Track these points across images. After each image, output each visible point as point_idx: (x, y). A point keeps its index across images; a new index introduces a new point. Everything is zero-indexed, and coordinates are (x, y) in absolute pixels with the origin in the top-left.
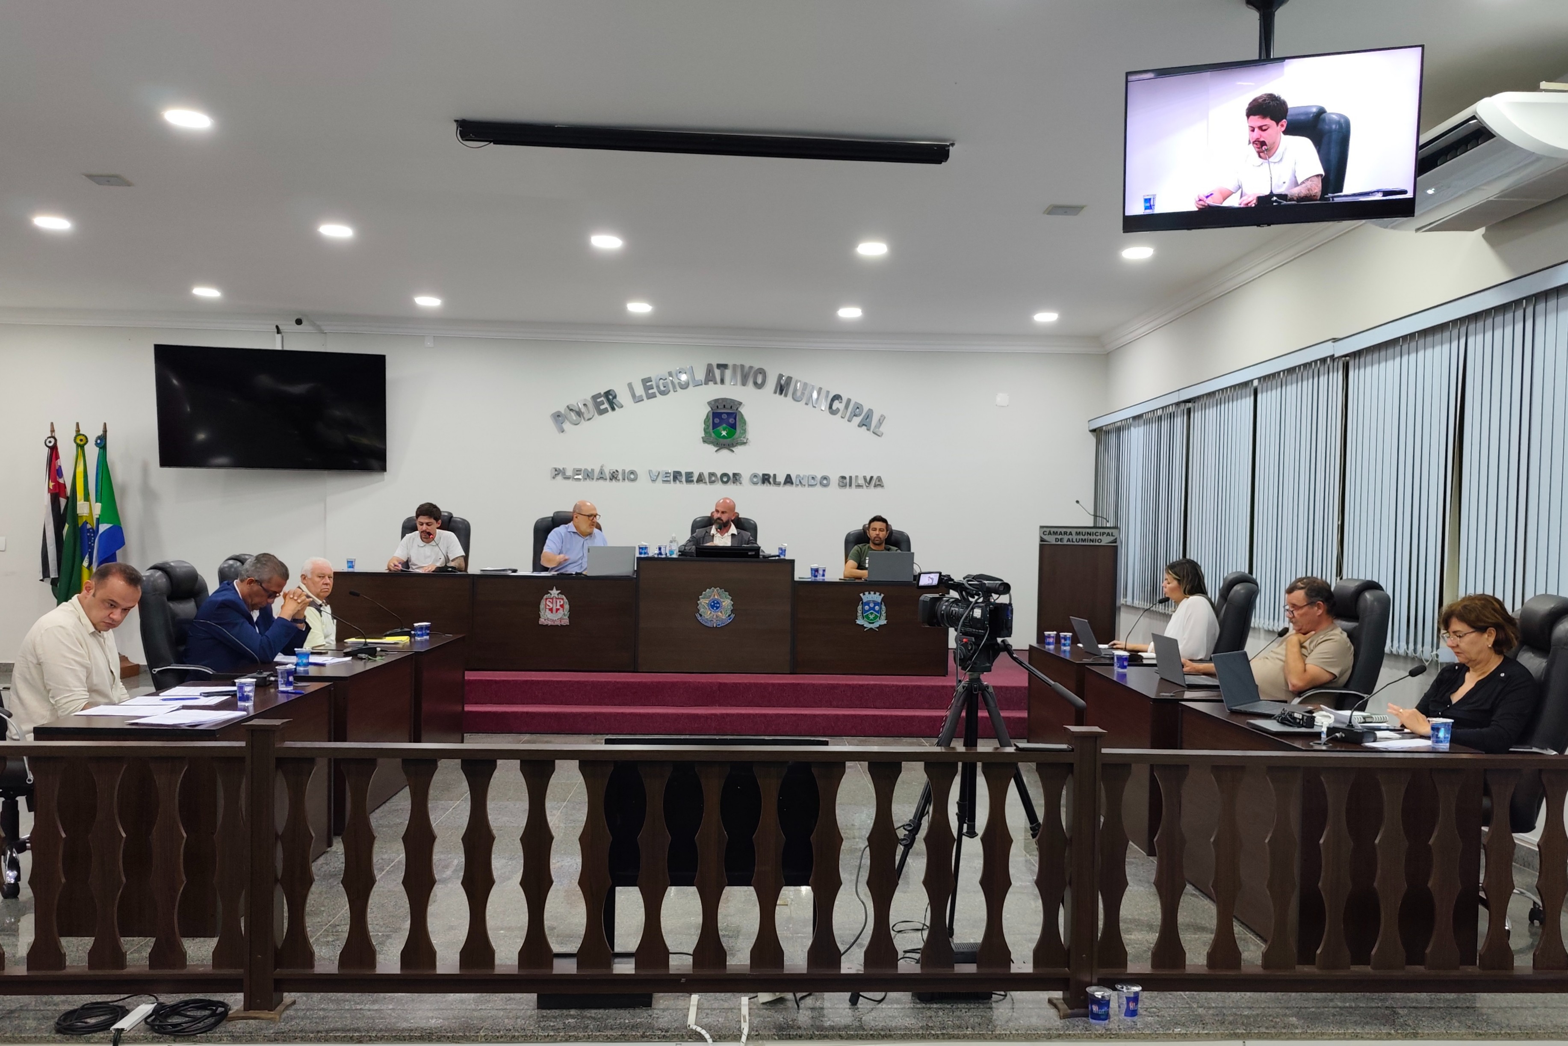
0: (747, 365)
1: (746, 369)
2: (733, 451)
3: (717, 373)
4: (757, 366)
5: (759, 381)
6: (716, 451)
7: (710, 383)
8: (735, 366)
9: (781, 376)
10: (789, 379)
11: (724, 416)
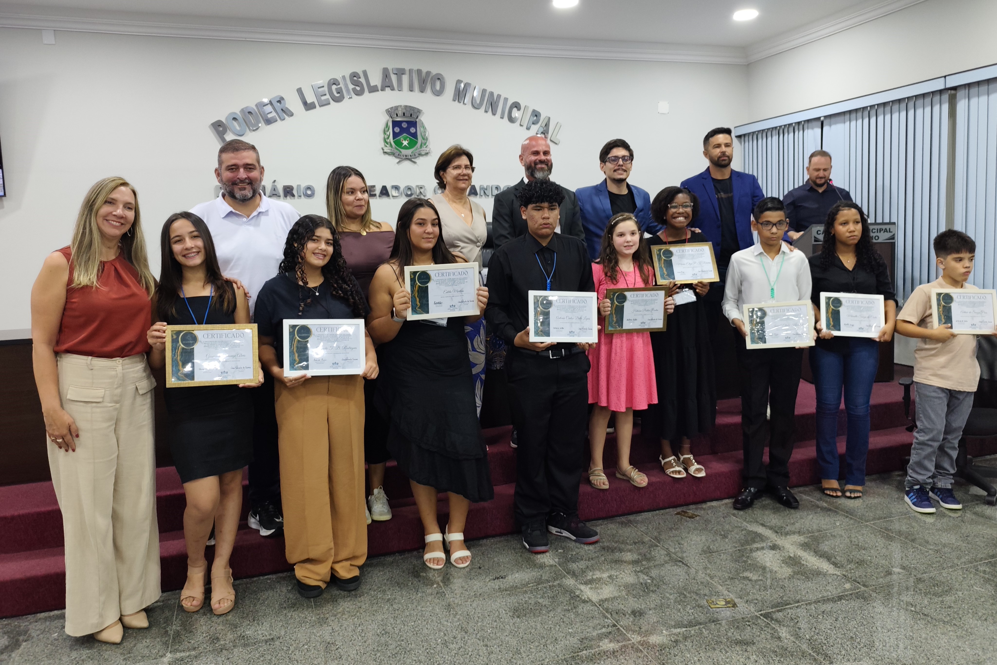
0: (424, 70)
1: (424, 74)
2: (415, 162)
3: (394, 78)
4: (434, 72)
5: (438, 87)
6: (398, 163)
7: (387, 89)
8: (411, 71)
9: (459, 82)
10: (467, 85)
11: (404, 125)
